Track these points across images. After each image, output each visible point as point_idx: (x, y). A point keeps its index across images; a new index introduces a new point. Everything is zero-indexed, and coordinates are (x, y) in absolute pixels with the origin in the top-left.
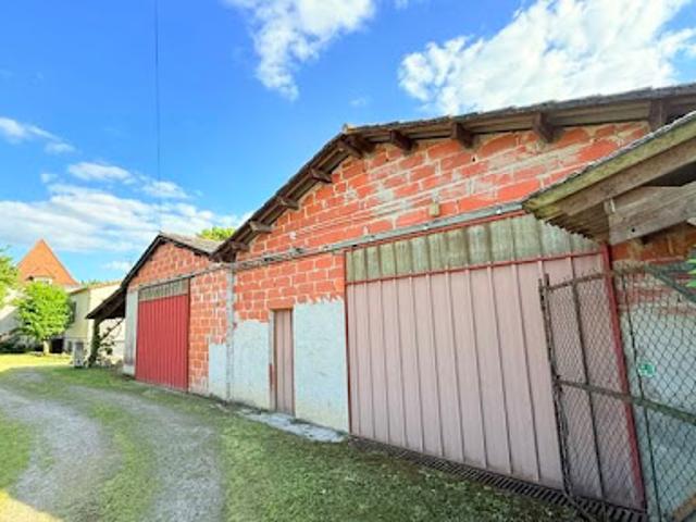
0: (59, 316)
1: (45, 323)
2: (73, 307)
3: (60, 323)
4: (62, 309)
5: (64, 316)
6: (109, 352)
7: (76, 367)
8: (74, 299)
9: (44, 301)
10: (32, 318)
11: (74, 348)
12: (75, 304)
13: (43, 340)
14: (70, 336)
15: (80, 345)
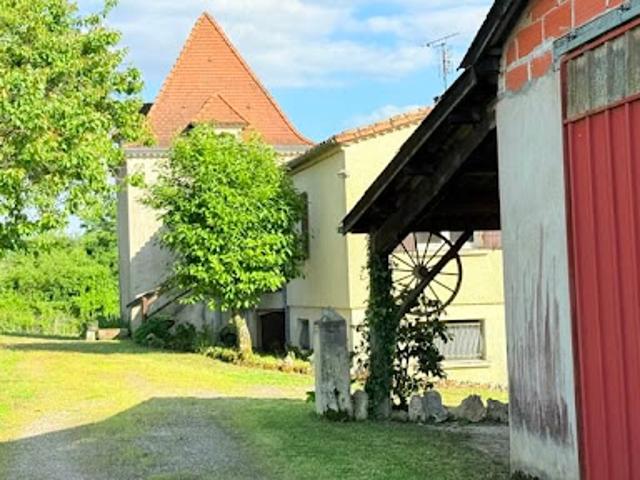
0: (267, 238)
1: (232, 257)
2: (300, 207)
3: (271, 258)
4: (274, 216)
5: (278, 238)
6: (431, 362)
7: (331, 416)
8: (301, 183)
9: (226, 190)
10: (201, 243)
11: (316, 341)
12: (305, 196)
13: (233, 312)
14: (302, 305)
15: (335, 329)
